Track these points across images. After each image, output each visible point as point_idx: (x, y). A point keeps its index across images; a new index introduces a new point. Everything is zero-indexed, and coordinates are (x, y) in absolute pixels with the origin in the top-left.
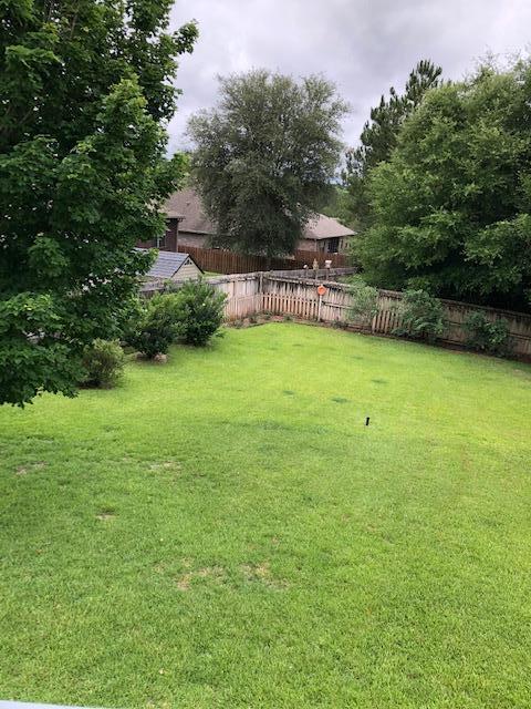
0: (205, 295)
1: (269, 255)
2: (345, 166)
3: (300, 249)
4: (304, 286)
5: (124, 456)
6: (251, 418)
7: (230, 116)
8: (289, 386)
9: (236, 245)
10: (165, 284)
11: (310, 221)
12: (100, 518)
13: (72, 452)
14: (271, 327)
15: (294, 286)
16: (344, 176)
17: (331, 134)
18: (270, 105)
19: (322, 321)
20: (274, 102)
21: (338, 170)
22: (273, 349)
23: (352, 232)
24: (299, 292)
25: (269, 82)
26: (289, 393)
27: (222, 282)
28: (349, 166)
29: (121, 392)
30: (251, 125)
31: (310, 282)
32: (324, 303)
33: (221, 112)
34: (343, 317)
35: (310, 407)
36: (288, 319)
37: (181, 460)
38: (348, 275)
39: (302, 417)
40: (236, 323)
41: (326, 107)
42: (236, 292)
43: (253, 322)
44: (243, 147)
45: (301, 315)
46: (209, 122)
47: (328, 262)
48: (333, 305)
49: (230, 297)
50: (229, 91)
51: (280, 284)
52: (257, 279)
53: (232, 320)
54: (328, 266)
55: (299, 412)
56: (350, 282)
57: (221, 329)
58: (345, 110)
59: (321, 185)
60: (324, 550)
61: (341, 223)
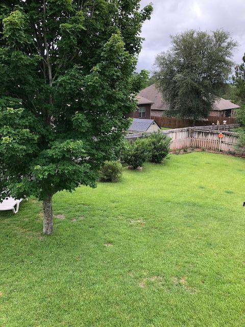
0: (161, 139)
1: (194, 119)
2: (234, 74)
3: (211, 115)
4: (212, 133)
5: (119, 215)
6: (182, 200)
7: (176, 54)
8: (202, 184)
9: (178, 115)
10: (143, 134)
11: (216, 101)
12: (106, 245)
13: (97, 212)
14: (194, 154)
15: (207, 134)
16: (233, 79)
17: (227, 58)
18: (196, 47)
19: (221, 151)
20: (197, 45)
21: (230, 76)
22: (195, 165)
23: (238, 106)
24: (210, 137)
25: (195, 35)
26: (202, 188)
27: (170, 132)
28: (237, 74)
29: (121, 184)
30: (186, 57)
31: (215, 131)
32: (222, 142)
33: (171, 52)
34: (232, 149)
35: (213, 196)
36: (203, 150)
37: (145, 219)
38: (235, 128)
39: (209, 200)
40: (176, 152)
41: (225, 44)
42: (177, 137)
43: (185, 151)
44: (182, 68)
45: (210, 148)
46: (166, 58)
47: (225, 121)
48: (227, 143)
49: (173, 139)
50: (175, 42)
51: (199, 133)
52: (188, 130)
53: (175, 151)
54: (225, 123)
55: (207, 198)
56: (236, 131)
57: (169, 155)
58: (234, 45)
59: (222, 84)
60: (218, 274)
61: (232, 102)
